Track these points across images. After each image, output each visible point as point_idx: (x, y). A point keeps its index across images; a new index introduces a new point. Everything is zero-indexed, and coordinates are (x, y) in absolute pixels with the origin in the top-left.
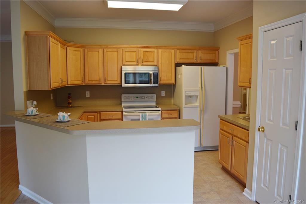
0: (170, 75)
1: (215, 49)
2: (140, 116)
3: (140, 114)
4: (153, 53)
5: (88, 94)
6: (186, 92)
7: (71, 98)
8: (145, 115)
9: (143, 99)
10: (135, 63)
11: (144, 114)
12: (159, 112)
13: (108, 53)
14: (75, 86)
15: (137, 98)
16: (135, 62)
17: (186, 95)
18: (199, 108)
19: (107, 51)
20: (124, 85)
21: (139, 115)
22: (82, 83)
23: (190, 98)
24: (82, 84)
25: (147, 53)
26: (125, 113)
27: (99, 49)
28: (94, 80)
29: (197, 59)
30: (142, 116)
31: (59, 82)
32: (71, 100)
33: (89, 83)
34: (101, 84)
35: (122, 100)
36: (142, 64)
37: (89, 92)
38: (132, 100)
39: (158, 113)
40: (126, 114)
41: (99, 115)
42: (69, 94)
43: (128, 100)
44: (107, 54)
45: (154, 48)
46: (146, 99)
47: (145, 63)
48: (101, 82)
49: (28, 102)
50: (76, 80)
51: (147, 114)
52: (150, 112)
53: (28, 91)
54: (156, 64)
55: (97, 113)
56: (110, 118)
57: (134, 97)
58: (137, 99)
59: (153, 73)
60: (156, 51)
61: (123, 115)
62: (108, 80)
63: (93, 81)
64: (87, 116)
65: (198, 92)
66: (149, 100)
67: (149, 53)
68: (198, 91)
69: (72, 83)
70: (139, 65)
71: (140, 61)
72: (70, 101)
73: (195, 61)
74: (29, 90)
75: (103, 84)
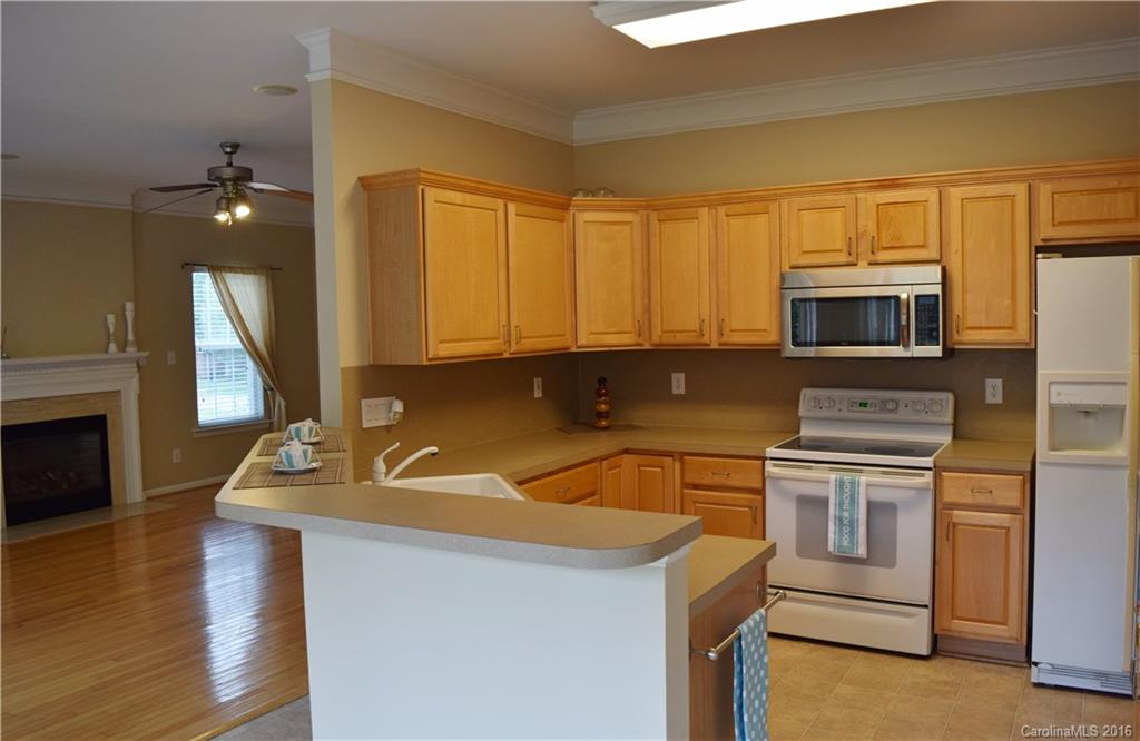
0: (1008, 302)
2: (832, 485)
3: (833, 476)
4: (920, 208)
5: (679, 383)
6: (1055, 389)
7: (605, 395)
8: (852, 483)
9: (890, 411)
10: (843, 258)
11: (847, 477)
12: (923, 475)
13: (733, 221)
14: (610, 351)
15: (865, 405)
16: (841, 251)
17: (1054, 400)
18: (1128, 472)
19: (727, 215)
20: (791, 350)
21: (828, 482)
22: (641, 341)
23: (1083, 420)
24: (641, 345)
25: (891, 208)
26: (775, 465)
27: (699, 209)
28: (680, 329)
30: (841, 485)
31: (497, 339)
32: (605, 403)
33: (665, 341)
34: (709, 345)
35: (801, 412)
36: (872, 258)
37: (682, 376)
38: (838, 415)
39: (918, 480)
40: (777, 470)
41: (677, 466)
42: (602, 381)
43: (824, 413)
44: (728, 223)
45: (927, 184)
46: (903, 414)
47: (883, 256)
48: (706, 339)
49: (363, 401)
50: (613, 330)
51: (863, 479)
52: (884, 473)
53: (371, 366)
54: (935, 255)
55: (671, 459)
56: (718, 480)
57: (852, 403)
58: (863, 408)
59: (917, 297)
60: (931, 195)
61: (766, 475)
62: (732, 331)
63: (678, 335)
64: (639, 466)
65: (1123, 387)
66: (916, 418)
67: (901, 208)
68: (1125, 384)
69: (593, 340)
70: (860, 263)
71: (865, 246)
72: (603, 406)
74: (372, 363)
75: (715, 346)
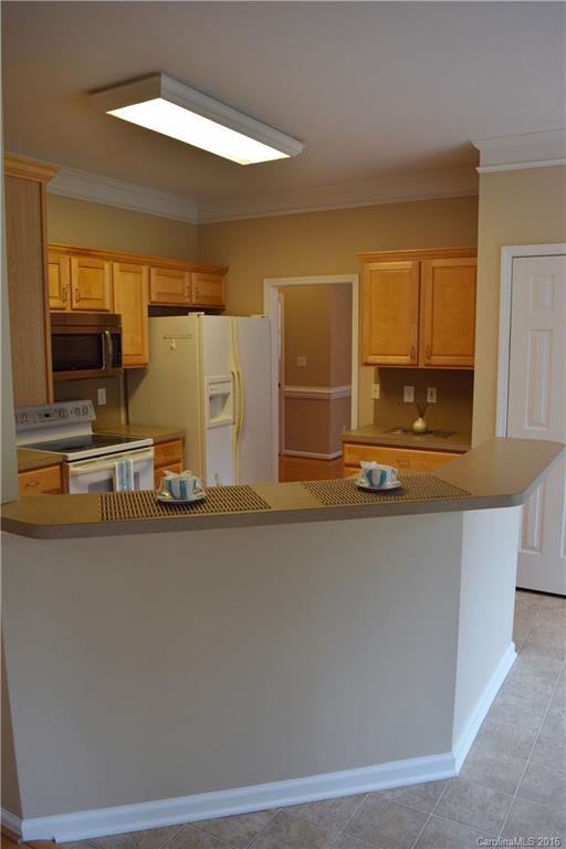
0: (140, 339)
1: (218, 272)
2: (117, 471)
3: (115, 463)
4: (100, 273)
6: (211, 386)
8: (127, 464)
9: (64, 417)
10: (58, 303)
11: (124, 462)
12: (149, 451)
15: (47, 415)
16: (57, 297)
17: (211, 393)
18: (233, 426)
25: (86, 270)
29: (190, 296)
30: (122, 470)
36: (75, 305)
38: (35, 426)
39: (149, 454)
43: (25, 426)
45: (104, 258)
47: (82, 304)
54: (108, 306)
57: (40, 416)
58: (49, 418)
59: (111, 335)
60: (108, 266)
61: (70, 474)
67: (90, 271)
68: (230, 381)
70: (68, 309)
73: (187, 300)
